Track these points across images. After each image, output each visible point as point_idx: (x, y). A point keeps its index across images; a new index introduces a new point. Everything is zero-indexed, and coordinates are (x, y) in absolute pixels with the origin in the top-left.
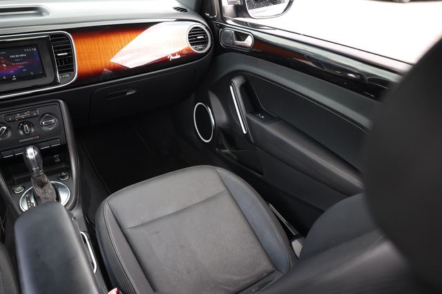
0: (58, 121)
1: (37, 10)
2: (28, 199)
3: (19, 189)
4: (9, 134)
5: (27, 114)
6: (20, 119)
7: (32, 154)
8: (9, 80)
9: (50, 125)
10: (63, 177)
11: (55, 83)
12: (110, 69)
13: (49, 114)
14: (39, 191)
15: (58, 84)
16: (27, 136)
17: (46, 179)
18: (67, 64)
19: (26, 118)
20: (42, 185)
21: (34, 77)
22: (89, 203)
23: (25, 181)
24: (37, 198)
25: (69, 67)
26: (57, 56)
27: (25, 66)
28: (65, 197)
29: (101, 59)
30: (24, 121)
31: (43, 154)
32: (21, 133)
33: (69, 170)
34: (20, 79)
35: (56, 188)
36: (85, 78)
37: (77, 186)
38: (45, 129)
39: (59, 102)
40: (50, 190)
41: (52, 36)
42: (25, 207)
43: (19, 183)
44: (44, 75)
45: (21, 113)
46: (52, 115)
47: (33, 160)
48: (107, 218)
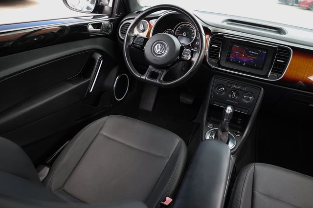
0: (253, 99)
1: (279, 31)
2: (212, 134)
3: (210, 126)
4: (224, 93)
5: (239, 87)
6: (234, 88)
7: (229, 110)
8: (241, 64)
9: (247, 99)
10: (237, 134)
11: (266, 76)
12: (304, 83)
13: (251, 93)
14: (220, 133)
15: (267, 78)
16: (232, 99)
17: (227, 129)
18: (279, 69)
19: (237, 89)
20: (224, 131)
21: (257, 68)
22: (242, 159)
23: (216, 124)
24: (216, 137)
25: (281, 70)
26: (276, 61)
27: (254, 60)
28: (231, 145)
29: (305, 73)
30: (235, 90)
31: (234, 114)
32: (230, 96)
33: (242, 132)
34: (247, 66)
35: (229, 138)
36: (286, 81)
37: (241, 143)
38: (244, 100)
39: (261, 89)
40: (225, 138)
41: (280, 47)
42: (208, 137)
43: (211, 122)
44: (262, 69)
45: (237, 85)
46: (252, 94)
47: (227, 114)
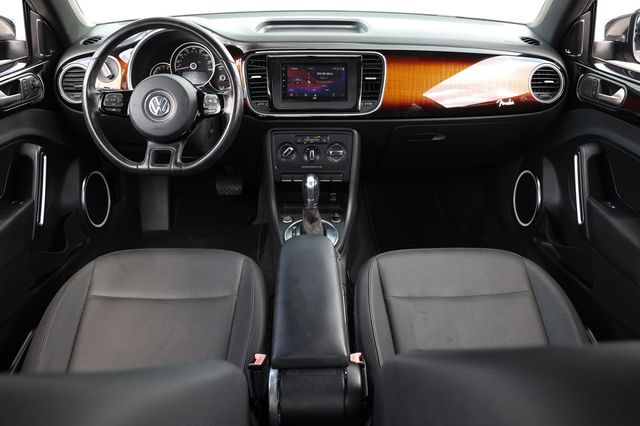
0: (346, 153)
1: (355, 25)
2: (294, 231)
3: (287, 220)
4: (294, 157)
5: (317, 139)
6: (308, 143)
7: (311, 183)
8: (309, 99)
9: (336, 156)
10: (335, 219)
11: (355, 109)
12: (420, 105)
13: (340, 143)
14: (307, 226)
15: (358, 111)
16: (311, 162)
17: (318, 215)
18: (372, 91)
19: (315, 143)
20: (312, 220)
21: (337, 99)
22: (355, 257)
23: (295, 213)
24: (303, 232)
25: (374, 94)
26: (364, 80)
27: (329, 86)
28: (333, 239)
29: (412, 90)
30: (312, 146)
31: (322, 186)
32: (306, 158)
33: (343, 214)
34: (320, 99)
35: (325, 228)
36: (389, 110)
37: (347, 233)
38: (331, 159)
39: (353, 133)
40: (319, 229)
41: (365, 56)
42: (288, 236)
43: (288, 212)
44: (345, 98)
45: (312, 136)
46: (342, 145)
47: (310, 190)
48: (371, 277)
